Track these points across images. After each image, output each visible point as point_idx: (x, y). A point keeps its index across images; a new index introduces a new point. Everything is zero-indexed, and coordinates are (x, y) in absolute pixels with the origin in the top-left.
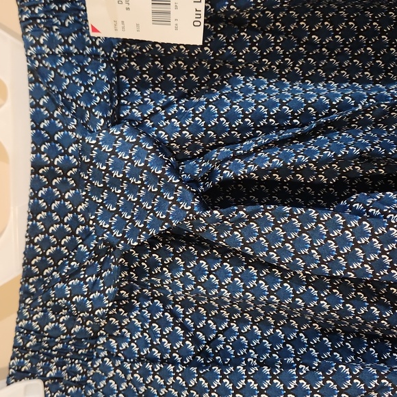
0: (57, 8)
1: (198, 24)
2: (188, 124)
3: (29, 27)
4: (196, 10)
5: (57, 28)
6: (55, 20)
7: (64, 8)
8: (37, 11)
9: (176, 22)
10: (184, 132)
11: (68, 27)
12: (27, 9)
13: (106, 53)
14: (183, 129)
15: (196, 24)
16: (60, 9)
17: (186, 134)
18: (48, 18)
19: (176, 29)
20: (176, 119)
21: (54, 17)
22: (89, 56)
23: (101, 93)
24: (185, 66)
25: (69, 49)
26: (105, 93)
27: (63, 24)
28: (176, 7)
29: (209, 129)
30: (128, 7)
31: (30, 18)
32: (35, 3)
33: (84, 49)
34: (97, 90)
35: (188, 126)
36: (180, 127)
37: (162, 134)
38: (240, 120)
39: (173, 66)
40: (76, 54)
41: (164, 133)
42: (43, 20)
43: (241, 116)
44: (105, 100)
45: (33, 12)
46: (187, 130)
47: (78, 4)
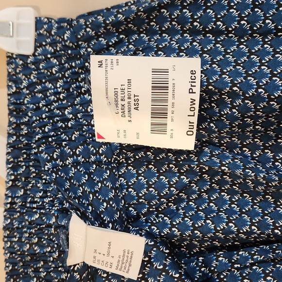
0: (64, 126)
1: (191, 133)
2: (178, 222)
3: (42, 146)
4: (190, 123)
5: (65, 143)
6: (63, 136)
7: (70, 125)
8: (47, 130)
9: (172, 132)
10: (173, 229)
11: (75, 141)
12: (38, 129)
13: (108, 159)
14: (173, 226)
15: (189, 133)
16: (67, 126)
17: (175, 231)
18: (57, 135)
19: (172, 137)
20: (168, 217)
21: (62, 134)
22: (94, 163)
23: (107, 199)
24: (176, 169)
25: (77, 159)
26: (111, 199)
27: (70, 139)
28: (172, 120)
29: (195, 229)
30: (130, 119)
31: (42, 138)
32: (45, 123)
33: (90, 158)
34: (103, 196)
35: (177, 224)
36: (170, 224)
37: (154, 229)
38: (225, 224)
39: (166, 169)
40: (83, 162)
41: (156, 228)
42: (53, 138)
43: (226, 220)
44: (111, 205)
45: (44, 132)
46: (176, 228)
47: (81, 120)
